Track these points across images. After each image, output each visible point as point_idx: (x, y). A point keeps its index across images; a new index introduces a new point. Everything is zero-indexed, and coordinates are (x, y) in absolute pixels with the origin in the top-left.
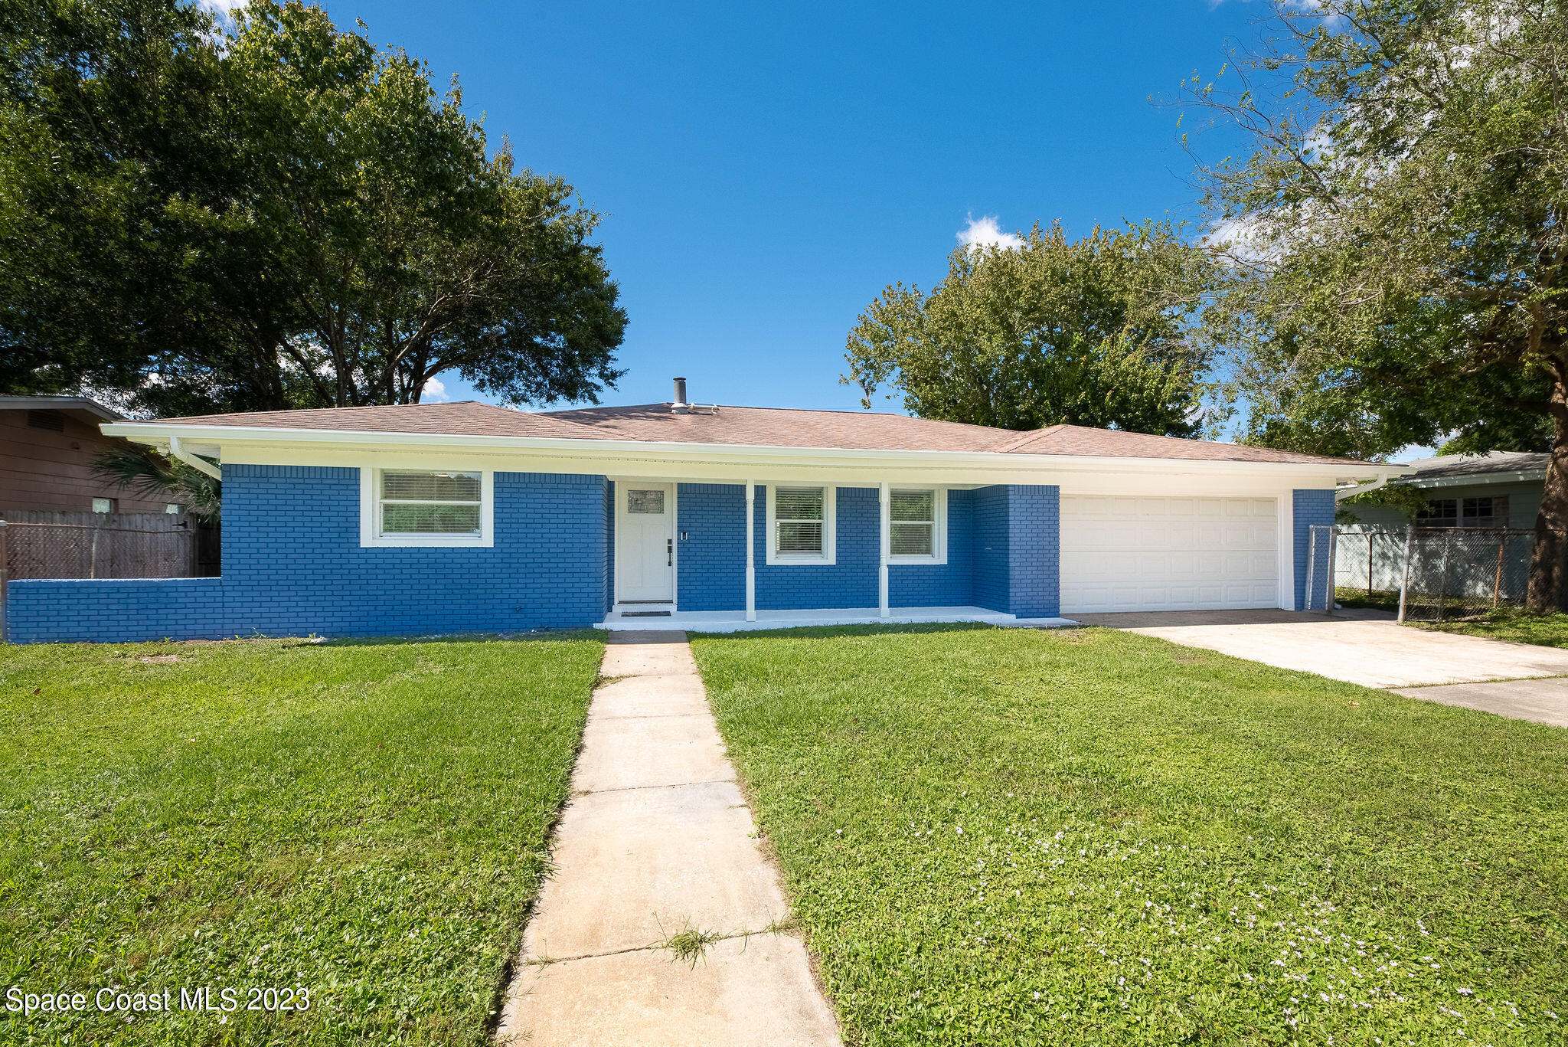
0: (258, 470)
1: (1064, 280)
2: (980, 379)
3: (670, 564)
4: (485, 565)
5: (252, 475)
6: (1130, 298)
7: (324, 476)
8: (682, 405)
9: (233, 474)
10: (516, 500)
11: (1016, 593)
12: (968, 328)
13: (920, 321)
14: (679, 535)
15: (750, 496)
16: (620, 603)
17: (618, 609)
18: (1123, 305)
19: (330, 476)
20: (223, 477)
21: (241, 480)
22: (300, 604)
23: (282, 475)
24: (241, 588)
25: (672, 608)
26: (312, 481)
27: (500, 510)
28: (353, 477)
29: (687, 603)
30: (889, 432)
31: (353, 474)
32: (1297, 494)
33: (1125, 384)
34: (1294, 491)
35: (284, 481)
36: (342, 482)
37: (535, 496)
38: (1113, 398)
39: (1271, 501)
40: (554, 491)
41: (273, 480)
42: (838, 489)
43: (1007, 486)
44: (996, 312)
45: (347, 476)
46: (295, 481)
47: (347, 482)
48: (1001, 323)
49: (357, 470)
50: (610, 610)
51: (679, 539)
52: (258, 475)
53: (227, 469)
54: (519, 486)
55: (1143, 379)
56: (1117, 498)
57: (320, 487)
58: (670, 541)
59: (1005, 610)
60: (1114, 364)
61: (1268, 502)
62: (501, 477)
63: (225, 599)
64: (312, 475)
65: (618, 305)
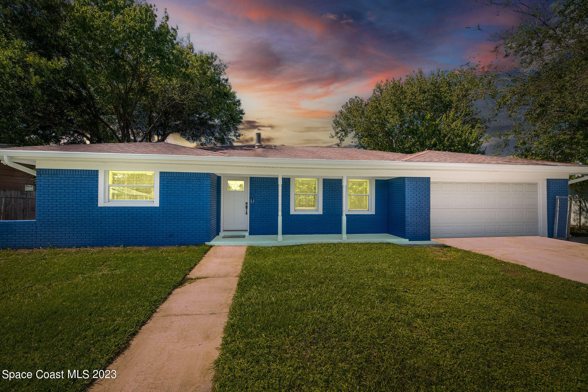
0: (53, 171)
1: (424, 92)
2: (389, 134)
3: (247, 213)
4: (155, 215)
5: (50, 173)
6: (454, 98)
7: (82, 174)
8: (259, 144)
9: (41, 173)
10: (170, 185)
11: (409, 229)
12: (383, 113)
13: (363, 112)
14: (250, 201)
15: (280, 183)
16: (224, 231)
17: (222, 234)
18: (451, 102)
19: (85, 174)
20: (37, 174)
21: (45, 176)
22: (71, 232)
23: (63, 173)
24: (44, 225)
25: (247, 234)
26: (77, 176)
27: (162, 189)
28: (95, 174)
29: (253, 231)
30: (349, 155)
31: (95, 173)
32: (549, 181)
33: (454, 134)
34: (547, 179)
35: (64, 176)
36: (90, 176)
37: (179, 183)
38: (448, 140)
39: (535, 184)
40: (187, 180)
41: (60, 176)
42: (324, 180)
43: (404, 178)
44: (395, 105)
45: (93, 174)
46: (69, 176)
47: (93, 176)
48: (398, 111)
49: (97, 171)
50: (218, 234)
51: (250, 202)
52: (53, 173)
53: (39, 171)
54: (172, 178)
55: (462, 131)
56: (458, 183)
57: (81, 179)
58: (247, 203)
59: (404, 237)
60: (448, 125)
61: (534, 185)
62: (163, 174)
63: (37, 230)
64: (77, 174)
65: (241, 108)
